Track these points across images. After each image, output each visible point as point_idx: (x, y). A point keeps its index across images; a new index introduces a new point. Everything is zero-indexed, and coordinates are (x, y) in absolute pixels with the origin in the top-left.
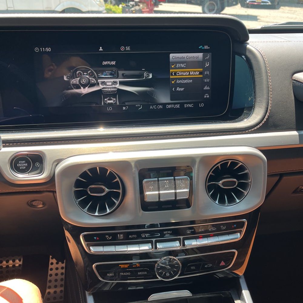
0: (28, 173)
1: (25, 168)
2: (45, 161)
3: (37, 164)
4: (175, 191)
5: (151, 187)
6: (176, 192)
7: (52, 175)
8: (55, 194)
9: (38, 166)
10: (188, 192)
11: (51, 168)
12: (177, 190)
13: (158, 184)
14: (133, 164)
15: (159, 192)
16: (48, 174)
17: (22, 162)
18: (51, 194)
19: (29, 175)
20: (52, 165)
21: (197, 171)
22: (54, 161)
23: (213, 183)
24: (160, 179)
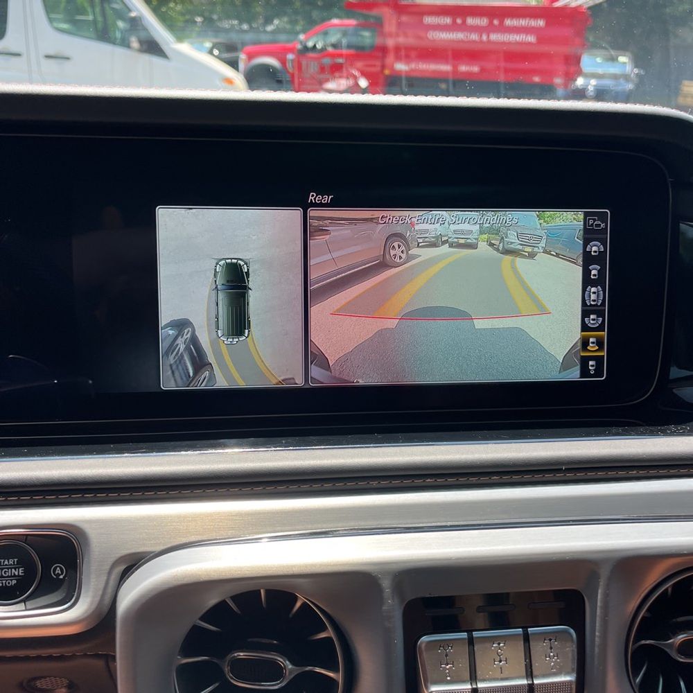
0: (24, 601)
1: (14, 582)
2: (85, 562)
3: (58, 571)
4: (530, 682)
5: (447, 664)
6: (533, 684)
7: (106, 609)
8: (111, 664)
9: (61, 577)
10: (574, 686)
11: (102, 586)
12: (537, 677)
13: (472, 655)
14: (386, 584)
15: (474, 686)
16: (94, 607)
17: (6, 562)
18: (100, 663)
19: (26, 610)
20: (110, 573)
21: (601, 607)
22: (115, 559)
23: (648, 642)
24: (475, 634)
